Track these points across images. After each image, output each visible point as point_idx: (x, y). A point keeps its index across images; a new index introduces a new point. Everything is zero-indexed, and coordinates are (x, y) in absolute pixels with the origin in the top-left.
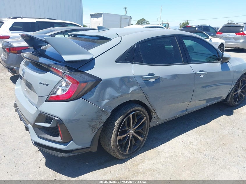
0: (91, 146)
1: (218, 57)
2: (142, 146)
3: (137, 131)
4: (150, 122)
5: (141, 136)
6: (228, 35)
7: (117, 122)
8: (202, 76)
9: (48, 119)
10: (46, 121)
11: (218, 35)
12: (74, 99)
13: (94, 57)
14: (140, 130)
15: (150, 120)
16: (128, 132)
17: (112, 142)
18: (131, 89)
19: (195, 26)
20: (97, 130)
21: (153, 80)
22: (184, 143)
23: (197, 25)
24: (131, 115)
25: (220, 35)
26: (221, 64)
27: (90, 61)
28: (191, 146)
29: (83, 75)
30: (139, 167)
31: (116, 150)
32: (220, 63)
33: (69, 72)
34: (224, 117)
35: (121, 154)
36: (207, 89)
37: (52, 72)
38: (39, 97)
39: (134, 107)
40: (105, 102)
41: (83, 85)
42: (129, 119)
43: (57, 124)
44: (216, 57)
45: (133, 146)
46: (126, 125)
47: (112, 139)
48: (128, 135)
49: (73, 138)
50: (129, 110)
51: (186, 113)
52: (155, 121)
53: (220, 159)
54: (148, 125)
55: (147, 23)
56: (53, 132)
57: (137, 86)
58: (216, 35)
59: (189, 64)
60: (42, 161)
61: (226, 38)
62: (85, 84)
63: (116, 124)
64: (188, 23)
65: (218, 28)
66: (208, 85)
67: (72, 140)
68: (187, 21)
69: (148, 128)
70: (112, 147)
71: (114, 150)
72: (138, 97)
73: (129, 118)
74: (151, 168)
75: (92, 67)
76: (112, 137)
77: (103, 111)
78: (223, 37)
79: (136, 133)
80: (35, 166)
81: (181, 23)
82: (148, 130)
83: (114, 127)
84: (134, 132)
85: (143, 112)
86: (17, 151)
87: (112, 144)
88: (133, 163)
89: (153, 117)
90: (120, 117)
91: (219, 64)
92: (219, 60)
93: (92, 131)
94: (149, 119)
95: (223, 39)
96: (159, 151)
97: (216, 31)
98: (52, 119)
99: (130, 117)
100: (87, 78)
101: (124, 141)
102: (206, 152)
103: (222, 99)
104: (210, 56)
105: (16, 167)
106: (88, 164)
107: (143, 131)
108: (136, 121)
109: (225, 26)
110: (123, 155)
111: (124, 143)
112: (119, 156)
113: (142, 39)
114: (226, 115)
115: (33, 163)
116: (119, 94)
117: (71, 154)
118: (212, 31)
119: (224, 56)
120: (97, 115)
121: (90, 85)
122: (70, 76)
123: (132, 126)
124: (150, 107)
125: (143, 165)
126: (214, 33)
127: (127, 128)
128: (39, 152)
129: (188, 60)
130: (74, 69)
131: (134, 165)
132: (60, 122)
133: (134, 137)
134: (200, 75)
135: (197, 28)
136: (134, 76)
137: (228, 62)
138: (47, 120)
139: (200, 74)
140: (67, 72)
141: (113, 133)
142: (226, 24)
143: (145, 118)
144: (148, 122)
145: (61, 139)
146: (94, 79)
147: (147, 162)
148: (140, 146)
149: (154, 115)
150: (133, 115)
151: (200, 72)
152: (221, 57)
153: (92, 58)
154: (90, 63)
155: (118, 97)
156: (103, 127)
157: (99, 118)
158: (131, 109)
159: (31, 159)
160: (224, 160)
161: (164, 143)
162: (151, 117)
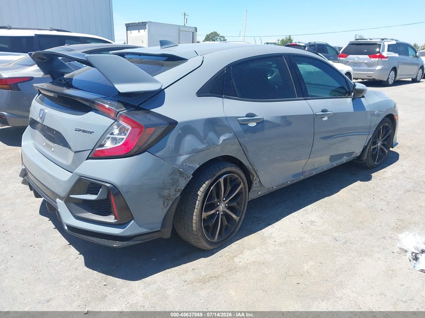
0: (161, 228)
1: (348, 90)
2: (237, 230)
3: (230, 205)
4: (249, 191)
5: (235, 214)
6: (356, 59)
7: (202, 189)
8: (325, 119)
9: (92, 186)
10: (89, 191)
11: (341, 58)
12: (137, 153)
13: (163, 88)
14: (234, 204)
15: (250, 188)
16: (216, 207)
17: (194, 221)
18: (222, 138)
19: (303, 45)
20: (171, 203)
21: (253, 124)
22: (302, 223)
23: (307, 42)
24: (221, 180)
25: (344, 59)
26: (353, 99)
27: (157, 93)
28: (313, 227)
29: (149, 115)
30: (236, 259)
31: (200, 234)
32: (351, 99)
33: (126, 111)
34: (358, 183)
35: (207, 241)
36: (330, 141)
37: (97, 111)
38: (76, 152)
39: (226, 167)
40: (183, 158)
41: (149, 131)
42: (218, 186)
43: (109, 194)
44: (345, 89)
45: (224, 229)
46: (214, 195)
47: (194, 218)
48: (216, 212)
49: (134, 217)
50: (218, 172)
51: (302, 177)
52: (256, 191)
53: (357, 242)
54: (246, 196)
55: (222, 39)
56: (101, 207)
57: (230, 133)
58: (339, 58)
59: (305, 99)
60: (77, 260)
61: (354, 64)
62: (153, 129)
63: (199, 193)
64: (290, 40)
65: (340, 49)
66: (332, 134)
67: (133, 219)
68: (290, 36)
69: (247, 202)
70: (194, 229)
71: (198, 235)
72: (232, 151)
73: (219, 184)
74: (255, 260)
75: (161, 103)
76: (195, 214)
77: (181, 173)
78: (348, 63)
79: (229, 208)
80: (68, 267)
81: (278, 40)
82: (246, 204)
83: (197, 198)
84: (226, 206)
85: (238, 175)
86: (32, 247)
87: (194, 225)
88: (227, 254)
89: (254, 182)
90: (206, 183)
91: (349, 100)
92: (350, 94)
93: (164, 204)
94: (247, 187)
95: (349, 65)
96: (264, 235)
97: (337, 52)
98: (100, 186)
99: (220, 182)
100: (155, 120)
101: (211, 221)
102: (335, 235)
103: (354, 155)
104: (334, 89)
105: (36, 271)
106: (155, 259)
107: (239, 205)
108: (229, 189)
109: (352, 44)
110: (211, 243)
111: (211, 224)
112: (204, 244)
113: (235, 60)
114: (361, 181)
115: (63, 263)
116: (204, 146)
117: (132, 243)
118: (331, 52)
119: (357, 87)
120: (172, 179)
121: (160, 131)
122: (129, 117)
123: (224, 197)
124: (250, 167)
125: (242, 258)
126: (335, 55)
127: (216, 200)
128: (70, 247)
129: (303, 94)
130: (132, 106)
131: (228, 257)
132: (113, 191)
133: (225, 214)
134: (322, 116)
135: (307, 48)
136: (226, 118)
137: (363, 97)
138: (90, 188)
139: (323, 114)
140: (123, 111)
141: (196, 207)
142: (353, 41)
143: (242, 186)
144: (246, 191)
145: (115, 219)
146: (165, 122)
147: (247, 253)
148: (235, 229)
149: (256, 180)
150: (225, 180)
151: (322, 112)
152: (352, 89)
153: (161, 89)
154: (157, 97)
155: (202, 150)
156: (180, 197)
157: (175, 183)
158: (221, 170)
159: (59, 258)
160: (362, 244)
161: (270, 225)
162: (250, 183)
